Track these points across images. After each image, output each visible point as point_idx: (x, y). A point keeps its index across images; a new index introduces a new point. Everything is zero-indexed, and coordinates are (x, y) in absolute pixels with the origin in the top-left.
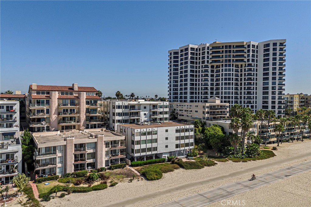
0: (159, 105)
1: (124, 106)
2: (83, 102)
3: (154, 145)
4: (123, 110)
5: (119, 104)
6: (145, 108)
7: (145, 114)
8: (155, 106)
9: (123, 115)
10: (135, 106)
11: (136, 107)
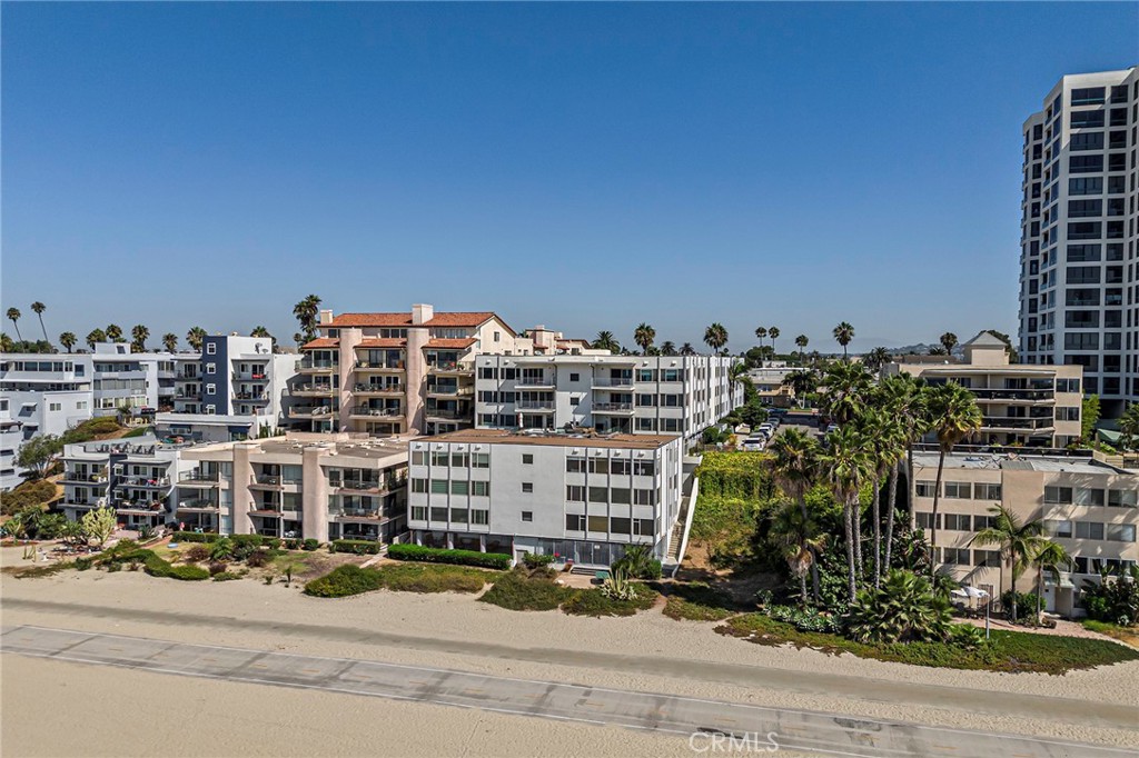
0: (638, 370)
1: (502, 369)
2: (414, 358)
3: (478, 503)
4: (500, 384)
5: (488, 363)
6: (575, 377)
7: (574, 401)
8: (619, 374)
9: (502, 401)
10: (541, 370)
11: (547, 374)
